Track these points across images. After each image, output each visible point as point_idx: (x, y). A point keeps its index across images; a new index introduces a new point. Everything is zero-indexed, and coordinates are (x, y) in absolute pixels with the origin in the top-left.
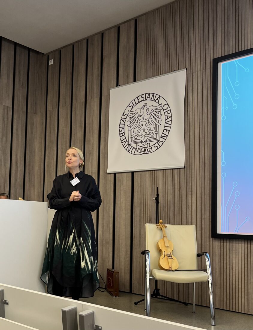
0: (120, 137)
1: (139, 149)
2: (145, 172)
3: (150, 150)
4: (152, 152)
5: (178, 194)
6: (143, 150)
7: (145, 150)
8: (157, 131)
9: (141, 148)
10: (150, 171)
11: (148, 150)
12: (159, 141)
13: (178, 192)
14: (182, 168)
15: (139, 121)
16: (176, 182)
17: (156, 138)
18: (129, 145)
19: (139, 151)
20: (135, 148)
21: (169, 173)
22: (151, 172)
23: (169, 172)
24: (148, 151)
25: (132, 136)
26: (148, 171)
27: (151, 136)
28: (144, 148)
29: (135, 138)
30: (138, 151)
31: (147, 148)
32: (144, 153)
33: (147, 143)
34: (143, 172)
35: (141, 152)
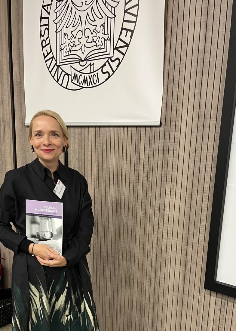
0: (43, 47)
1: (75, 76)
2: (87, 129)
3: (95, 78)
4: (97, 84)
5: (145, 183)
6: (82, 79)
7: (85, 80)
8: (109, 33)
9: (79, 74)
10: (96, 127)
11: (90, 79)
12: (111, 57)
13: (145, 179)
14: (155, 127)
15: (74, 10)
16: (142, 157)
17: (105, 50)
18: (58, 66)
19: (76, 83)
20: (68, 75)
21: (129, 135)
22: (97, 129)
23: (130, 132)
24: (90, 81)
25: (63, 46)
26: (92, 127)
27: (97, 46)
28: (83, 75)
29: (68, 50)
30: (73, 81)
31: (90, 75)
32: (84, 86)
33: (89, 63)
34: (83, 129)
35: (78, 84)
